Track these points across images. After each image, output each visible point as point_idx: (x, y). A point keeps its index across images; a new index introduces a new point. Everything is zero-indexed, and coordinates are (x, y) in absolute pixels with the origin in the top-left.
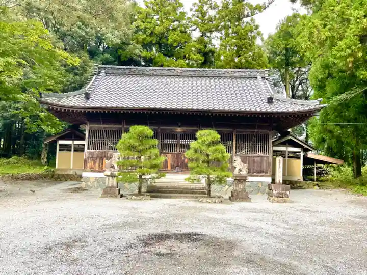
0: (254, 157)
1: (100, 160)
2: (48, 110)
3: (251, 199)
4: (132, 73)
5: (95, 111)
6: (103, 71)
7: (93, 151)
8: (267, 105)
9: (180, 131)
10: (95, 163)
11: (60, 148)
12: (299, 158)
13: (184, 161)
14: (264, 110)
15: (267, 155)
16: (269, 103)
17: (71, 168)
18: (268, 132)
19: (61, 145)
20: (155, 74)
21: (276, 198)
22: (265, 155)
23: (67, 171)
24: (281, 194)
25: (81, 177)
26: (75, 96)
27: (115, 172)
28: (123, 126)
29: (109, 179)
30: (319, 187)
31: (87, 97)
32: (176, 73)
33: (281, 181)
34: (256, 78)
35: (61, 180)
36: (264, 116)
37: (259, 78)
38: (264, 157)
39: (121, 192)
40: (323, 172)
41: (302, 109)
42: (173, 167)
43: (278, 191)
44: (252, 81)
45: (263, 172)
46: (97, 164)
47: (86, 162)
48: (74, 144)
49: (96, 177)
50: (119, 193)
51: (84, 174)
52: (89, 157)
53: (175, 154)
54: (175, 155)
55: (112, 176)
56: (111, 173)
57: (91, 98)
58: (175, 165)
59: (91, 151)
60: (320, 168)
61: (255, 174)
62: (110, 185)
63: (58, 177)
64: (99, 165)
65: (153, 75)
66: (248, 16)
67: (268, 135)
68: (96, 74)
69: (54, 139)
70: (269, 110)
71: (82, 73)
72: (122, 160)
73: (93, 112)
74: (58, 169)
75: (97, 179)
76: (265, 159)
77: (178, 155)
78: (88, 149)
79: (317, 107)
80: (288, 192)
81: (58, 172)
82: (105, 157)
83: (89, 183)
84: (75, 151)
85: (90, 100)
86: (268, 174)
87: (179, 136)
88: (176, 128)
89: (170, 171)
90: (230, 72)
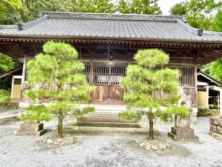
4: (70, 17)
6: (46, 16)
8: (198, 37)
9: (111, 64)
13: (115, 92)
15: (193, 87)
16: (199, 35)
18: (193, 65)
19: (15, 79)
20: (90, 18)
22: (191, 87)
31: (20, 28)
32: (107, 17)
34: (176, 22)
35: (12, 108)
38: (190, 89)
42: (104, 98)
44: (173, 24)
51: (20, 104)
52: (26, 88)
53: (106, 86)
58: (107, 96)
63: (11, 106)
65: (88, 19)
66: (152, 2)
67: (194, 69)
69: (8, 74)
74: (13, 99)
76: (191, 90)
77: (109, 87)
78: (25, 80)
81: (12, 101)
86: (194, 105)
87: (110, 69)
88: (107, 61)
89: (101, 102)
90: (154, 17)
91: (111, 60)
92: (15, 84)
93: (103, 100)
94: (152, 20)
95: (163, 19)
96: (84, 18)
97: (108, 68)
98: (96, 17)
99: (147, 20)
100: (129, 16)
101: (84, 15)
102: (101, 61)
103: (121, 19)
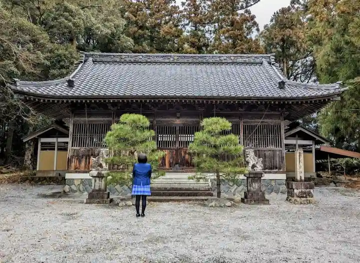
0: (264, 151)
1: (86, 159)
2: (25, 101)
3: (268, 200)
4: (123, 60)
5: (79, 101)
6: (91, 59)
7: (78, 148)
8: (279, 90)
9: (179, 122)
10: (80, 162)
11: (42, 146)
12: (311, 152)
13: (184, 157)
14: (276, 95)
15: (280, 149)
16: (280, 88)
17: (55, 169)
18: (280, 121)
19: (42, 143)
20: (149, 60)
21: (298, 199)
22: (278, 149)
23: (50, 173)
24: (305, 193)
25: (64, 179)
26: (57, 85)
27: (103, 172)
28: (113, 118)
29: (95, 181)
30: (335, 184)
31: (71, 84)
33: (303, 178)
34: (262, 63)
36: (277, 103)
37: (265, 63)
39: (111, 197)
40: (338, 167)
41: (320, 94)
42: (171, 165)
43: (300, 190)
44: (257, 67)
45: (276, 168)
46: (83, 164)
47: (69, 161)
48: (58, 142)
49: (82, 179)
50: (108, 197)
51: (68, 176)
52: (73, 156)
53: (174, 149)
54: (174, 151)
55: (100, 176)
56: (98, 173)
57: (75, 87)
58: (174, 162)
59: (75, 148)
60: (334, 162)
61: (267, 170)
62: (97, 188)
63: (39, 181)
64: (86, 165)
65: (147, 62)
67: (280, 126)
68: (82, 62)
69: (34, 136)
70: (283, 96)
71: (69, 66)
72: (112, 157)
73: (77, 101)
74: (40, 171)
75: (83, 181)
76: (278, 153)
77: (177, 150)
78: (72, 146)
79: (337, 91)
80: (312, 190)
81: (39, 174)
82: (92, 155)
83: (73, 187)
84: (59, 149)
85: (74, 89)
86: (282, 170)
87: (178, 128)
88: (174, 119)
89: (168, 169)
90: (232, 58)
91: (178, 118)
92: (42, 149)
93: (170, 167)
94: (231, 61)
95: (244, 60)
96: (141, 61)
97: (175, 127)
98: (156, 59)
99: (224, 61)
100: (200, 57)
101: (141, 57)
102: (167, 119)
103: (190, 61)
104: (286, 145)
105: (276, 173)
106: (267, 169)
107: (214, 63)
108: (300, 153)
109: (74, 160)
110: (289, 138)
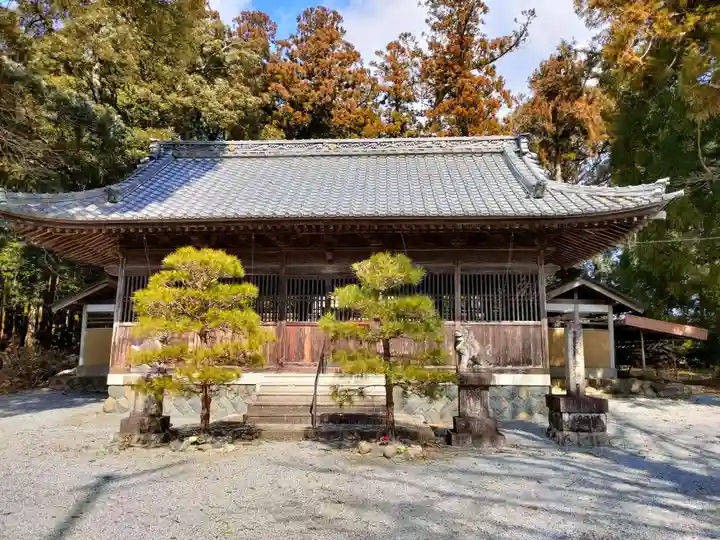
4: (231, 155)
6: (169, 152)
9: (331, 272)
11: (88, 320)
12: (606, 327)
16: (535, 198)
18: (535, 267)
19: (90, 315)
20: (281, 152)
22: (532, 322)
25: (105, 385)
29: (136, 394)
30: (656, 392)
31: (112, 199)
32: (324, 149)
33: (582, 387)
34: (502, 153)
36: (526, 226)
42: (315, 357)
43: (576, 415)
45: (530, 362)
47: (116, 349)
52: (123, 338)
59: (128, 324)
61: (510, 367)
65: (277, 156)
67: (537, 276)
78: (123, 320)
79: (658, 198)
80: (602, 417)
83: (122, 402)
85: (117, 205)
86: (541, 367)
88: (321, 265)
89: (308, 366)
90: (443, 144)
91: (330, 262)
92: (89, 326)
93: (313, 360)
94: (441, 150)
95: (469, 147)
96: (267, 153)
97: (323, 281)
98: (296, 151)
99: (426, 151)
100: (380, 144)
101: (265, 147)
102: (307, 265)
103: (360, 153)
104: (551, 314)
105: (527, 372)
106: (509, 364)
107: (406, 154)
108: (575, 333)
109: (124, 346)
110: (557, 300)
